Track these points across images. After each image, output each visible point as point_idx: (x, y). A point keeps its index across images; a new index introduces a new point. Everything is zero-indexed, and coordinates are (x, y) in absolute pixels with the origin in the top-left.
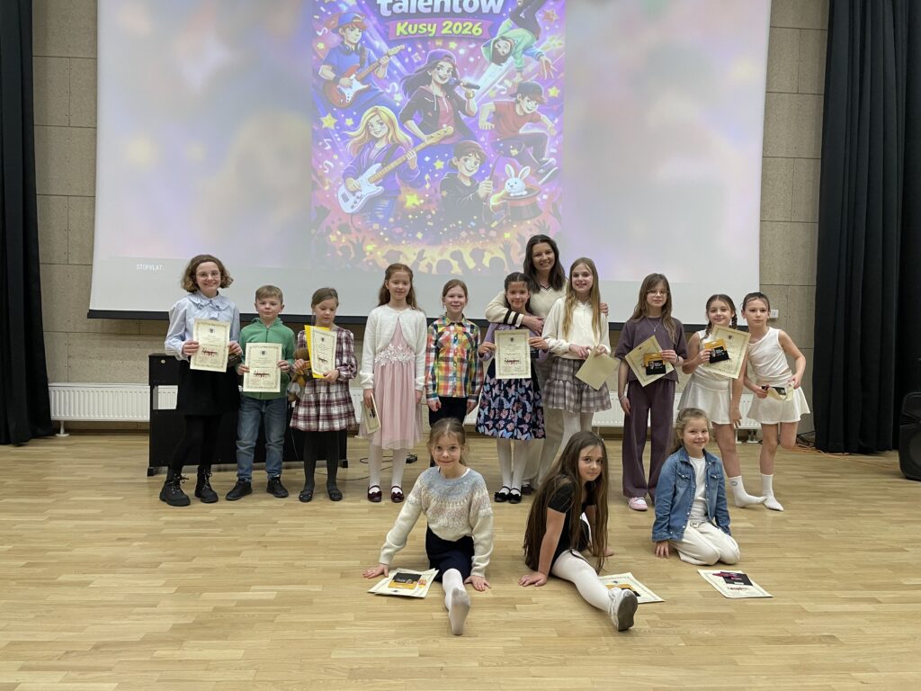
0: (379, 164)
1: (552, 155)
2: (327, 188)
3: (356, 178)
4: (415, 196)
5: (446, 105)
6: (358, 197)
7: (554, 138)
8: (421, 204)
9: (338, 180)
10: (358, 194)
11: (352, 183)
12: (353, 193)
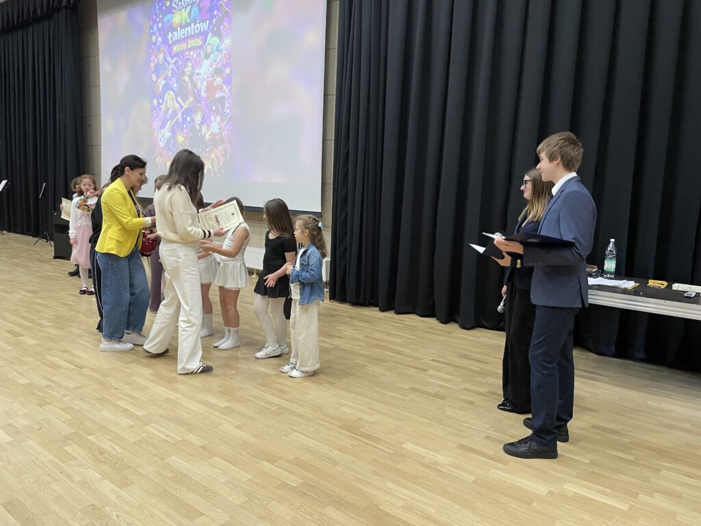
0: (170, 121)
1: (228, 108)
2: (155, 135)
3: (163, 129)
4: (181, 136)
5: (190, 86)
6: (164, 139)
7: (229, 98)
8: (183, 141)
9: (158, 131)
11: (162, 131)
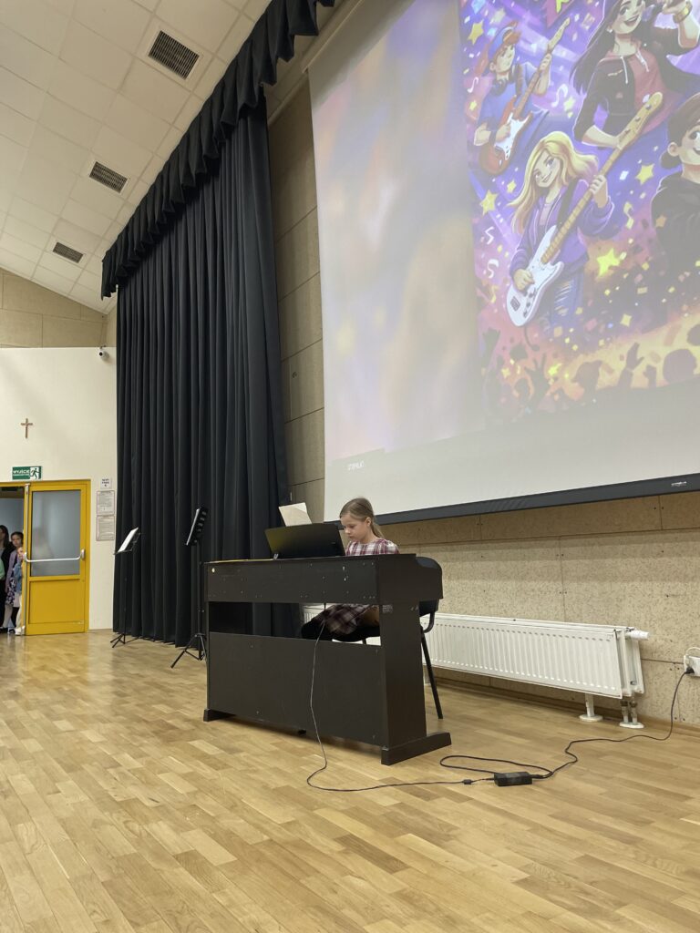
0: (555, 227)
2: (493, 300)
3: (525, 266)
4: (612, 251)
6: (531, 295)
8: (622, 262)
9: (505, 281)
10: (530, 291)
11: (522, 274)
12: (524, 292)
